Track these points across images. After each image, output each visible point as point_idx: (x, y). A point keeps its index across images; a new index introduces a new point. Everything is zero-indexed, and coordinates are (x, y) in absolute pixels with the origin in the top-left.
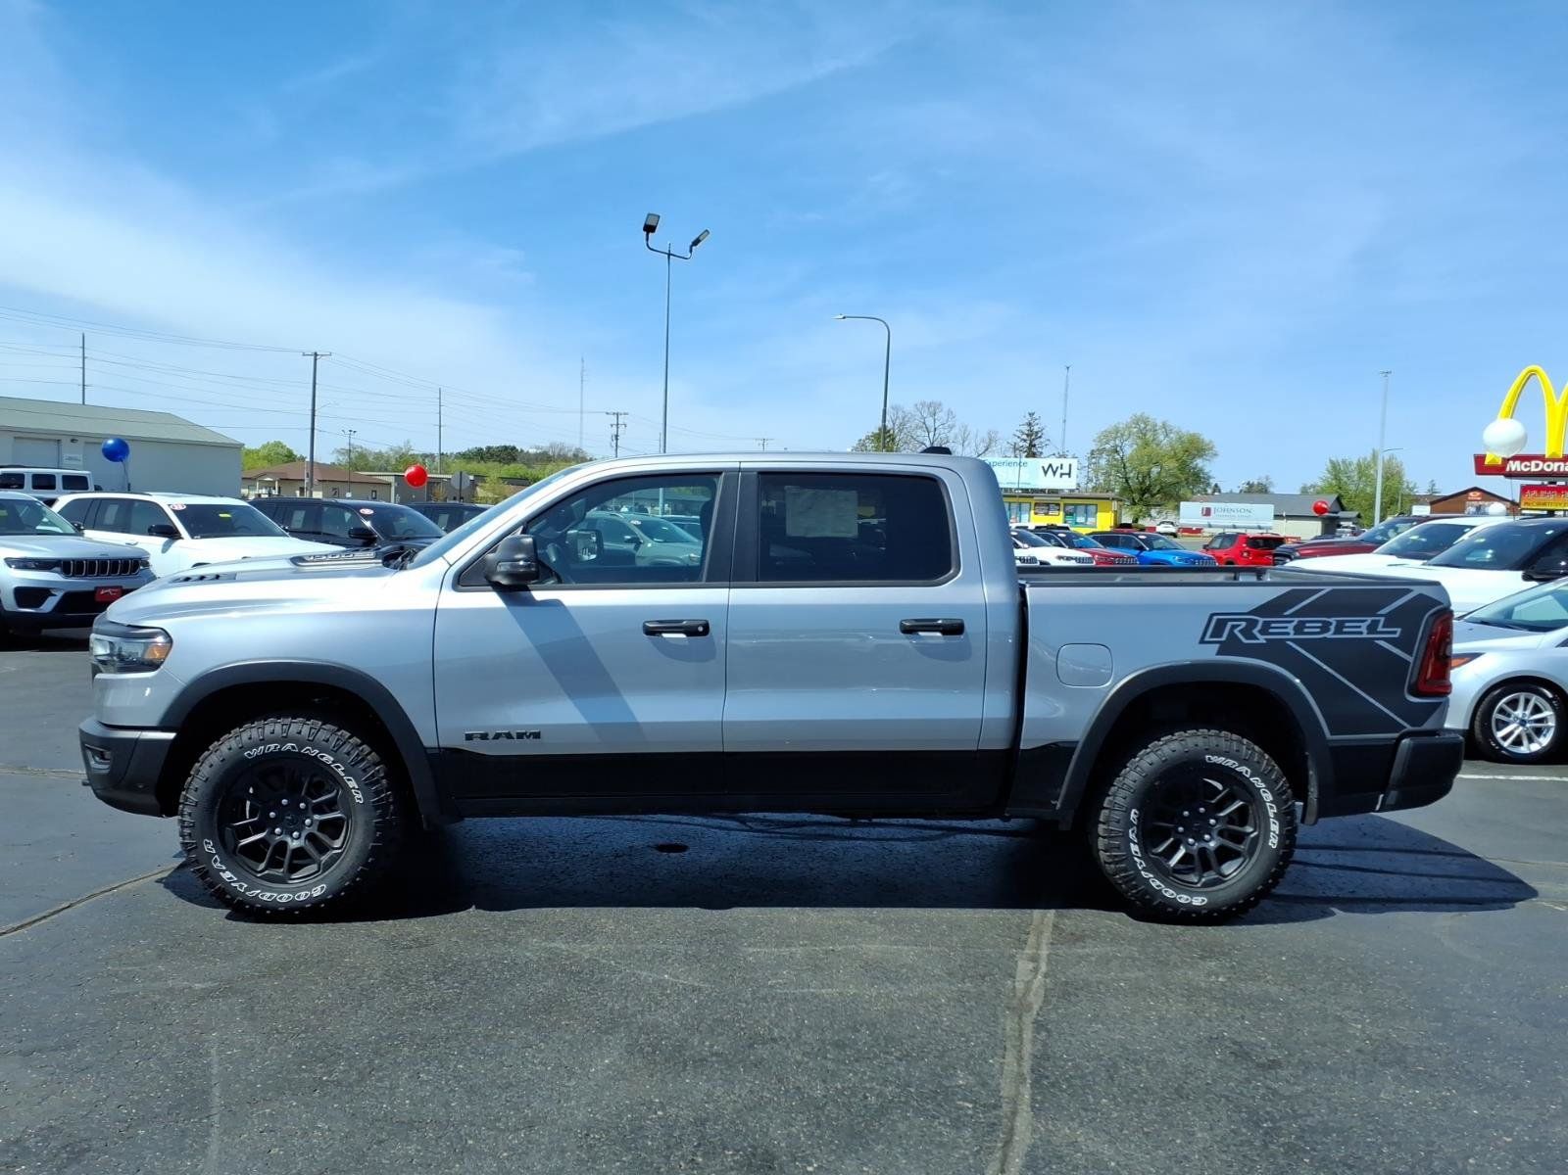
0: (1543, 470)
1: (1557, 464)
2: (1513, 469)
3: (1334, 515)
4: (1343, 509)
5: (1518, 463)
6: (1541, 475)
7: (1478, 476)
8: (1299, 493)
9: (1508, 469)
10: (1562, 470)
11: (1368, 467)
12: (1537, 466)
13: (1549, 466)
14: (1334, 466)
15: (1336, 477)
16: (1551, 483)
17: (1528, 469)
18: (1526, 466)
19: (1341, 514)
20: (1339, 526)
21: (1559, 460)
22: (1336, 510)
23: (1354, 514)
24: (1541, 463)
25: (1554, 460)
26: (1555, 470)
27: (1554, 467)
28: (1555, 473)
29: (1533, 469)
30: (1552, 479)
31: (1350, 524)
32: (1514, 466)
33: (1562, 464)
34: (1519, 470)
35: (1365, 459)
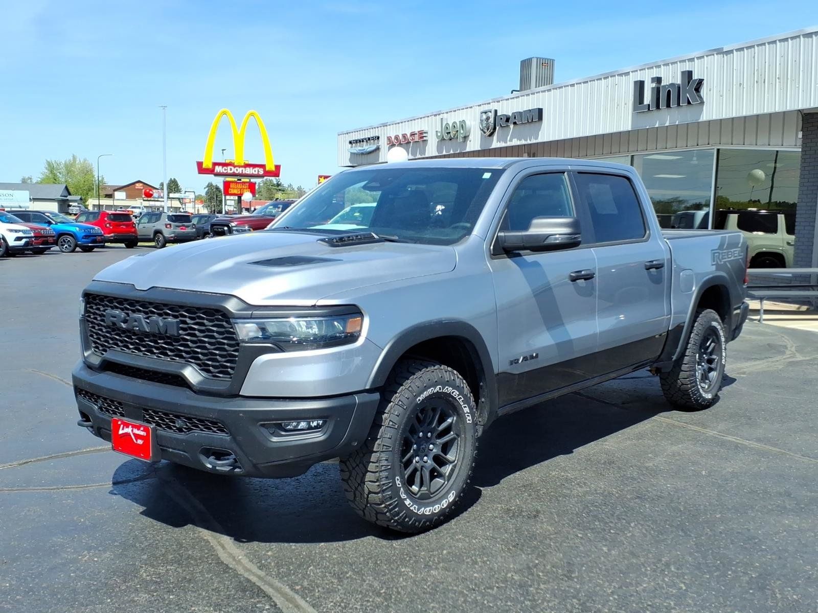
0: (234, 172)
1: (241, 169)
2: (218, 171)
3: (66, 198)
4: (70, 194)
5: (221, 167)
6: (234, 175)
7: (200, 175)
8: (21, 182)
9: (216, 171)
10: (244, 172)
11: (72, 165)
12: (231, 169)
13: (237, 170)
14: (49, 164)
15: (51, 172)
16: (238, 180)
17: (226, 171)
18: (225, 170)
19: (69, 198)
20: (70, 206)
21: (242, 167)
22: (66, 195)
23: (78, 197)
24: (232, 168)
25: (240, 167)
26: (241, 172)
27: (240, 170)
28: (240, 174)
29: (229, 171)
30: (239, 178)
31: (76, 204)
32: (218, 169)
33: (244, 169)
34: (221, 172)
35: (70, 160)
